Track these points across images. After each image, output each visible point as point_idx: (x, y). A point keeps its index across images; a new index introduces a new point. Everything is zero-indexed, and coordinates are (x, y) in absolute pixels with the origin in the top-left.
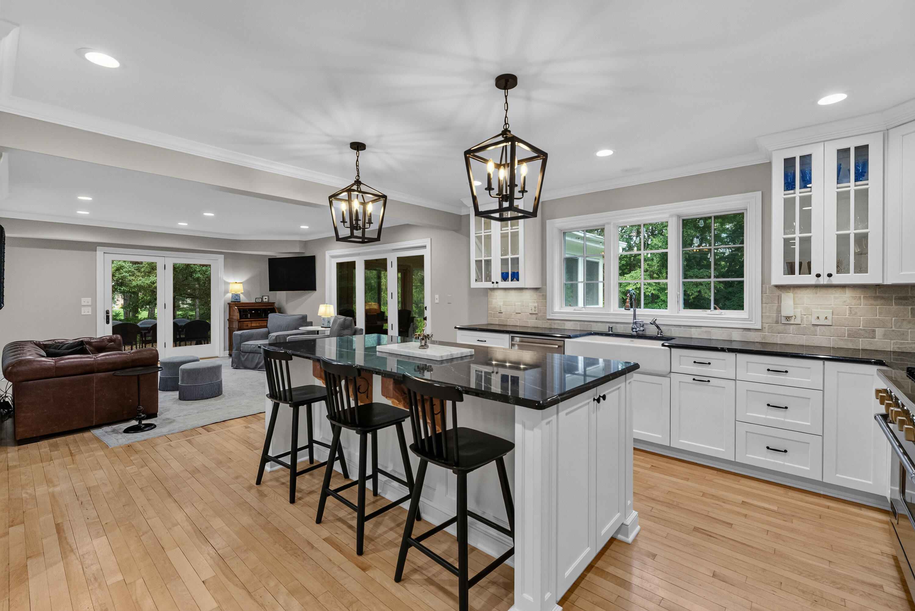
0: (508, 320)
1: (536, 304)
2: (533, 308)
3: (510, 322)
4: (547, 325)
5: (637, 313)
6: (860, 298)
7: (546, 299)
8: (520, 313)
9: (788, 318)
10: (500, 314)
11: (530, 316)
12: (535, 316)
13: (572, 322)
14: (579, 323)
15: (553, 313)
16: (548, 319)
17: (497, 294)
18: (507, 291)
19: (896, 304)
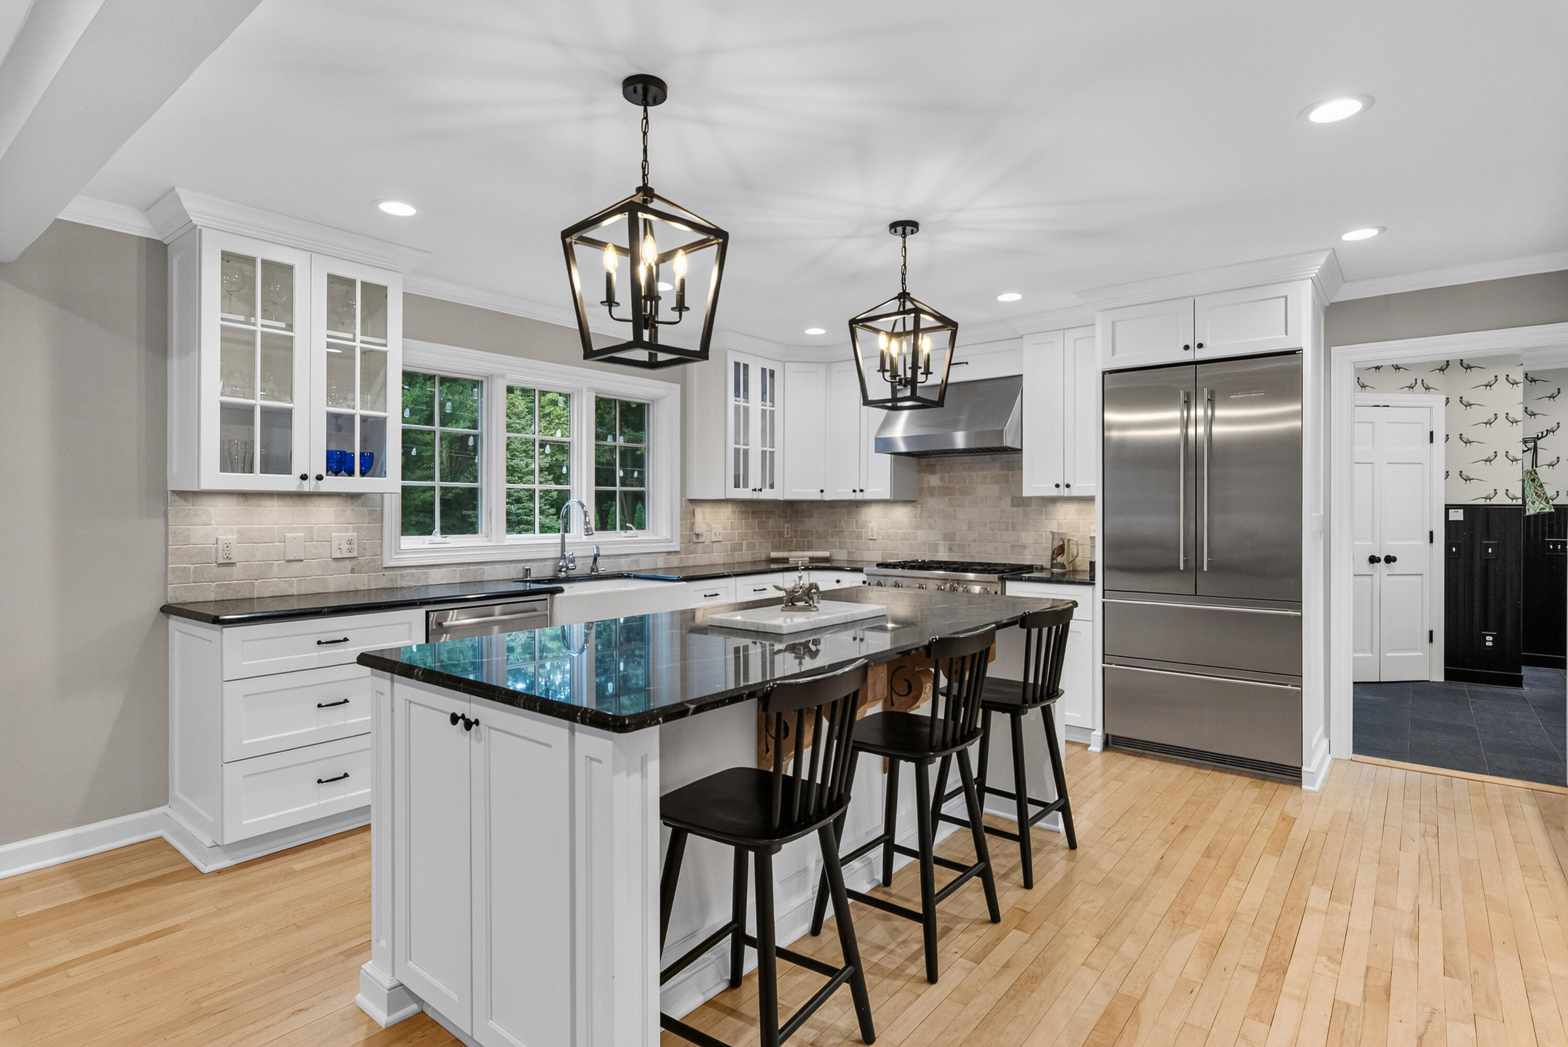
0: (257, 583)
1: (352, 535)
2: (345, 547)
3: (263, 589)
4: (384, 583)
5: (566, 540)
6: (735, 511)
7: (382, 521)
8: (302, 560)
9: (697, 535)
10: (228, 570)
11: (334, 564)
12: (348, 565)
13: (444, 570)
14: (458, 569)
15: (397, 553)
16: (385, 568)
17: (212, 509)
18: (253, 502)
19: (753, 518)
